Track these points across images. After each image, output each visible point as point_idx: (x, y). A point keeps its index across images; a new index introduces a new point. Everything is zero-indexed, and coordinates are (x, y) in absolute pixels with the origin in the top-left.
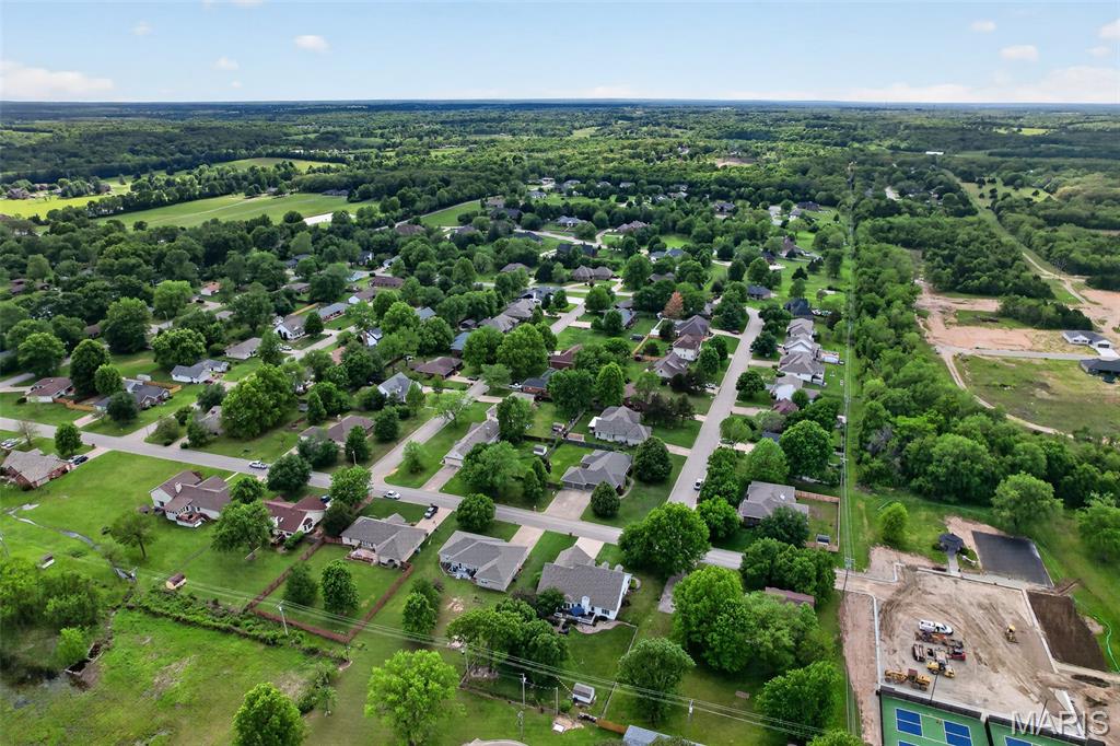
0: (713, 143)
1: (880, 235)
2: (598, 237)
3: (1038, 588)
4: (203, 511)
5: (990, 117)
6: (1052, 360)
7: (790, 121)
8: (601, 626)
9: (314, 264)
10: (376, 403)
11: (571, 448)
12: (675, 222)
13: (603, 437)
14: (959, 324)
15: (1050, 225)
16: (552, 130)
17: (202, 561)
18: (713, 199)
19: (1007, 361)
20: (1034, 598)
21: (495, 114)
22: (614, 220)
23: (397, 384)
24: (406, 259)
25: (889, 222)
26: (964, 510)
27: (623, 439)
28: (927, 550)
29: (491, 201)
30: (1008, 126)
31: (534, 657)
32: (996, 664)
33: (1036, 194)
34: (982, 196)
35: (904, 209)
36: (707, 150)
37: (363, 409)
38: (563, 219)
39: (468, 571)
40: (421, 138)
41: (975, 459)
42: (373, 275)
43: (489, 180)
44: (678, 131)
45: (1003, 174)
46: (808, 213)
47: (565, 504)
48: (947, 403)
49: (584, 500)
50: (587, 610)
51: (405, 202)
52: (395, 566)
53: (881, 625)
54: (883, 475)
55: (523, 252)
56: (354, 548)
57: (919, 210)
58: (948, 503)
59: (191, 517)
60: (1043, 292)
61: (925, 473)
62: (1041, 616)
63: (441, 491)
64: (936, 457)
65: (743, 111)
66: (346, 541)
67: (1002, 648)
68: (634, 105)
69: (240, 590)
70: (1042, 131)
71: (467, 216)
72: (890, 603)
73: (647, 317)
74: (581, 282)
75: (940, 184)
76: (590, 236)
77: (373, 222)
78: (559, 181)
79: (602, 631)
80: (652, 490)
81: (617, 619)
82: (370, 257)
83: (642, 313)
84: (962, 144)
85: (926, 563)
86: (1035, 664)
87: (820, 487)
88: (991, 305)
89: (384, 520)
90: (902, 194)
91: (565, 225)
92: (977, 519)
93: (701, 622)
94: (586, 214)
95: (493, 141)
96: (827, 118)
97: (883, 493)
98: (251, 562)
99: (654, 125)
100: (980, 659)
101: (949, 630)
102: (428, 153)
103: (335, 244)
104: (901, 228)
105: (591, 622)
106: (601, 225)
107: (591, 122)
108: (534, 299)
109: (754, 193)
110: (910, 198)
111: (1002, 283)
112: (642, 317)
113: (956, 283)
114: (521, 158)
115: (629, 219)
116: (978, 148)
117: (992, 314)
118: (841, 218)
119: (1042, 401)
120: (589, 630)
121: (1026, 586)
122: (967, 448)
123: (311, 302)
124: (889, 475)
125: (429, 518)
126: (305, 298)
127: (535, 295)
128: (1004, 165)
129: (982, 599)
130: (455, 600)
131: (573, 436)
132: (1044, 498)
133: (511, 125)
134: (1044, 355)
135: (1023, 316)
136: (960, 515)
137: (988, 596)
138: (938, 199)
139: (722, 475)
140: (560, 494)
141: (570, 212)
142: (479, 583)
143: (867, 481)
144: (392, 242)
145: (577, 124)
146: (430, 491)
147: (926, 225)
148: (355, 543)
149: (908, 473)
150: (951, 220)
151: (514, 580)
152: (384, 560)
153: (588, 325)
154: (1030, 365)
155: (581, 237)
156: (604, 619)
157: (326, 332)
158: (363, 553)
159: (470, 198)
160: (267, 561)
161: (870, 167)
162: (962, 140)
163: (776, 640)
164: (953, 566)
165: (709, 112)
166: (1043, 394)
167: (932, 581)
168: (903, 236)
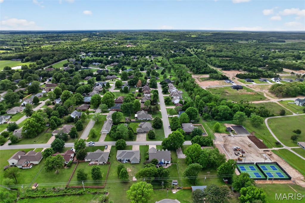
0: (123, 41)
1: (176, 62)
2: (106, 67)
3: (249, 135)
4: (31, 162)
5: (184, 33)
6: (225, 87)
7: (139, 34)
9: (25, 82)
10: (71, 120)
11: (133, 123)
12: (125, 62)
13: (140, 119)
14: (203, 81)
15: (209, 57)
16: (76, 39)
17: (39, 177)
18: (131, 55)
19: (217, 88)
20: (249, 137)
21: (55, 35)
22: (109, 63)
23: (76, 114)
24: (55, 78)
25: (176, 59)
26: (227, 122)
27: (145, 119)
28: (225, 132)
29: (70, 59)
30: (189, 35)
31: (162, 176)
32: (250, 152)
33: (202, 50)
34: (191, 51)
35: (177, 55)
36: (122, 43)
37: (67, 122)
38: (94, 63)
39: (127, 160)
40: (35, 42)
41: (228, 110)
42: (45, 84)
43: (67, 54)
44: (111, 38)
45: (194, 46)
46: (156, 58)
47: (140, 138)
48: (215, 99)
49: (145, 136)
50: (163, 162)
51: (44, 61)
52: (105, 164)
53: (226, 150)
54: (208, 117)
55: (89, 73)
56: (90, 162)
57: (181, 55)
58: (223, 121)
59: (27, 165)
60: (216, 72)
61: (217, 115)
62: (252, 141)
63: (105, 141)
64: (220, 111)
65: (125, 32)
66: (86, 160)
67: (249, 149)
68: (96, 31)
69: (59, 182)
70: (196, 36)
71: (66, 64)
72: (224, 145)
73: (132, 87)
74: (109, 80)
75: (182, 49)
76: (103, 67)
77: (36, 68)
78: (86, 53)
79: (169, 166)
80: (159, 130)
81: (171, 163)
82: (41, 78)
83: (131, 86)
84: (181, 39)
85: (226, 135)
86: (257, 151)
87: (195, 122)
88: (207, 76)
89: (94, 152)
90: (175, 52)
91: (95, 65)
92: (230, 123)
93: (196, 158)
94: (101, 61)
95: (60, 43)
96: (148, 34)
97: (209, 121)
98: (58, 173)
99: (104, 37)
100: (247, 152)
101: (239, 148)
102: (40, 47)
103: (30, 75)
104: (179, 60)
105: (166, 165)
106: (106, 64)
107: (86, 36)
108: (100, 85)
109: (141, 53)
110: (177, 52)
111: (207, 71)
112: (131, 87)
113: (197, 72)
114: (72, 47)
115: (113, 62)
116: (184, 40)
117: (208, 78)
118: (164, 58)
119: (228, 96)
120: (166, 167)
121: (246, 135)
122: (226, 108)
123: (29, 94)
124: (209, 117)
125: (106, 149)
126: (27, 92)
127: (100, 84)
128: (193, 44)
129: (241, 140)
130: (128, 168)
131: (132, 120)
132: (244, 116)
133: (63, 38)
134: (223, 86)
135: (215, 78)
136: (227, 123)
137: (241, 139)
138: (183, 52)
139: (177, 123)
140: (137, 135)
141: (96, 61)
142: (132, 163)
143: (205, 119)
144: (48, 73)
145: (82, 37)
146: (101, 142)
147: (184, 58)
148: (89, 160)
149: (213, 116)
150: (188, 57)
151: (140, 160)
152: (101, 163)
153: (119, 91)
154: (221, 88)
155: (101, 68)
156: (168, 164)
157: (40, 102)
158: (94, 163)
159: (63, 59)
160: (63, 172)
161: (164, 46)
162: (181, 38)
163: (214, 158)
164: (231, 134)
165: (117, 33)
166: (227, 94)
167: (229, 138)
168: (180, 61)
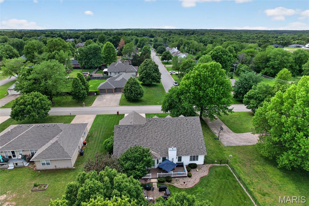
8: (197, 176)
11: (97, 80)
13: (113, 74)
47: (105, 100)
49: (117, 97)
50: (176, 161)
81: (205, 162)
131: (95, 75)
140: (98, 97)
142: (39, 167)
151: (81, 154)
156: (194, 166)
